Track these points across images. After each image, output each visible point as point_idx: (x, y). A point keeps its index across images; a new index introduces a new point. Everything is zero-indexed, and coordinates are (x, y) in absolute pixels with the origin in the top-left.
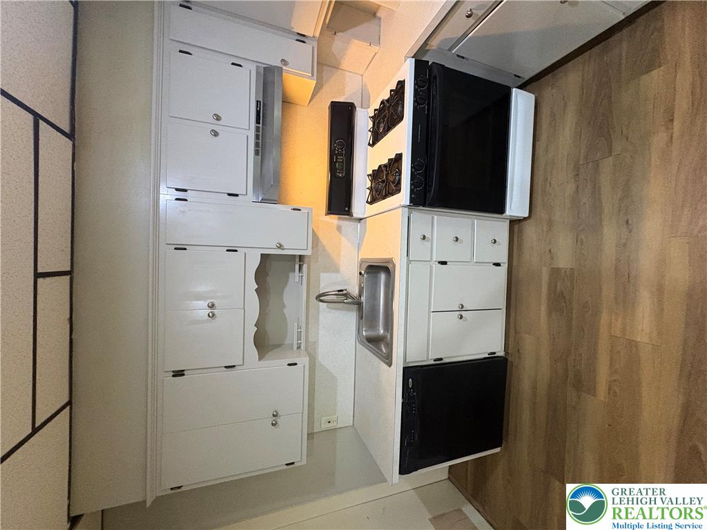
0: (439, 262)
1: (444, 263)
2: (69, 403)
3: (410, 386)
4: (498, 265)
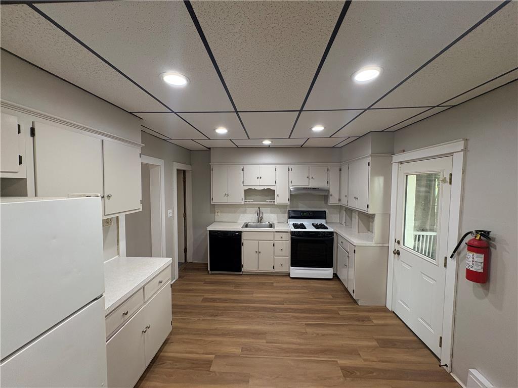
0: (274, 244)
1: (274, 246)
2: (238, 147)
3: (236, 234)
4: (274, 268)
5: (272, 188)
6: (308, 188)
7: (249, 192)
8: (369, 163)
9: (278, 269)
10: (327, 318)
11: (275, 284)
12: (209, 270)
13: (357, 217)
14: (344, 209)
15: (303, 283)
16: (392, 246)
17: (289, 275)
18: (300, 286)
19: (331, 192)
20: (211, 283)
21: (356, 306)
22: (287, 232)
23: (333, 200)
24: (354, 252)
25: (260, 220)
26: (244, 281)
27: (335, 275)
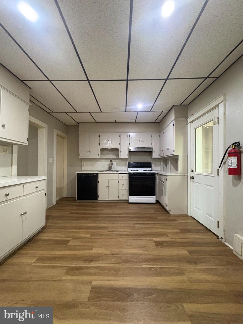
0: (118, 181)
1: (118, 183)
2: (96, 122)
3: (94, 175)
5: (118, 148)
6: (140, 147)
7: (103, 150)
8: (174, 124)
9: (121, 198)
10: (150, 220)
12: (76, 199)
13: (169, 162)
15: (137, 206)
16: (190, 174)
17: (128, 201)
21: (168, 215)
22: (127, 173)
23: (155, 155)
24: (167, 180)
25: (110, 169)
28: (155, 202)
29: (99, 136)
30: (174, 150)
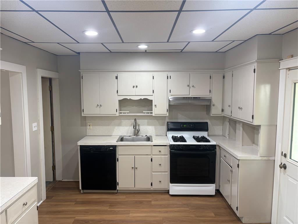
0: (152, 158)
1: (152, 161)
2: (111, 52)
3: (110, 148)
4: (152, 185)
5: (150, 98)
6: (189, 98)
7: (124, 103)
8: (255, 70)
9: (157, 186)
11: (153, 203)
12: (80, 188)
13: (241, 128)
14: (228, 120)
16: (279, 159)
17: (168, 192)
18: (181, 203)
19: (214, 101)
20: (84, 203)
22: (166, 146)
23: (215, 111)
24: (238, 167)
25: (137, 132)
26: (120, 200)
27: (218, 191)
28: (214, 194)
29: (117, 78)
30: (253, 116)
